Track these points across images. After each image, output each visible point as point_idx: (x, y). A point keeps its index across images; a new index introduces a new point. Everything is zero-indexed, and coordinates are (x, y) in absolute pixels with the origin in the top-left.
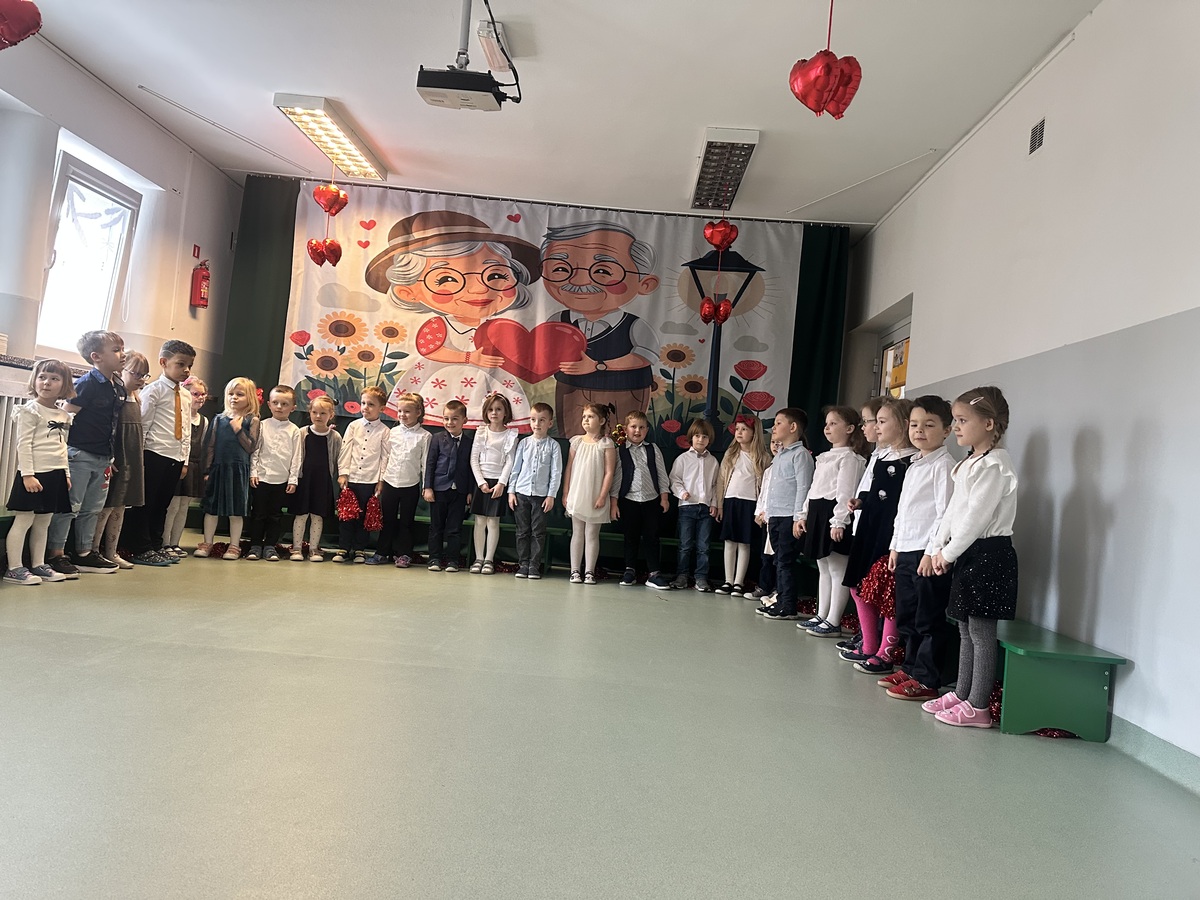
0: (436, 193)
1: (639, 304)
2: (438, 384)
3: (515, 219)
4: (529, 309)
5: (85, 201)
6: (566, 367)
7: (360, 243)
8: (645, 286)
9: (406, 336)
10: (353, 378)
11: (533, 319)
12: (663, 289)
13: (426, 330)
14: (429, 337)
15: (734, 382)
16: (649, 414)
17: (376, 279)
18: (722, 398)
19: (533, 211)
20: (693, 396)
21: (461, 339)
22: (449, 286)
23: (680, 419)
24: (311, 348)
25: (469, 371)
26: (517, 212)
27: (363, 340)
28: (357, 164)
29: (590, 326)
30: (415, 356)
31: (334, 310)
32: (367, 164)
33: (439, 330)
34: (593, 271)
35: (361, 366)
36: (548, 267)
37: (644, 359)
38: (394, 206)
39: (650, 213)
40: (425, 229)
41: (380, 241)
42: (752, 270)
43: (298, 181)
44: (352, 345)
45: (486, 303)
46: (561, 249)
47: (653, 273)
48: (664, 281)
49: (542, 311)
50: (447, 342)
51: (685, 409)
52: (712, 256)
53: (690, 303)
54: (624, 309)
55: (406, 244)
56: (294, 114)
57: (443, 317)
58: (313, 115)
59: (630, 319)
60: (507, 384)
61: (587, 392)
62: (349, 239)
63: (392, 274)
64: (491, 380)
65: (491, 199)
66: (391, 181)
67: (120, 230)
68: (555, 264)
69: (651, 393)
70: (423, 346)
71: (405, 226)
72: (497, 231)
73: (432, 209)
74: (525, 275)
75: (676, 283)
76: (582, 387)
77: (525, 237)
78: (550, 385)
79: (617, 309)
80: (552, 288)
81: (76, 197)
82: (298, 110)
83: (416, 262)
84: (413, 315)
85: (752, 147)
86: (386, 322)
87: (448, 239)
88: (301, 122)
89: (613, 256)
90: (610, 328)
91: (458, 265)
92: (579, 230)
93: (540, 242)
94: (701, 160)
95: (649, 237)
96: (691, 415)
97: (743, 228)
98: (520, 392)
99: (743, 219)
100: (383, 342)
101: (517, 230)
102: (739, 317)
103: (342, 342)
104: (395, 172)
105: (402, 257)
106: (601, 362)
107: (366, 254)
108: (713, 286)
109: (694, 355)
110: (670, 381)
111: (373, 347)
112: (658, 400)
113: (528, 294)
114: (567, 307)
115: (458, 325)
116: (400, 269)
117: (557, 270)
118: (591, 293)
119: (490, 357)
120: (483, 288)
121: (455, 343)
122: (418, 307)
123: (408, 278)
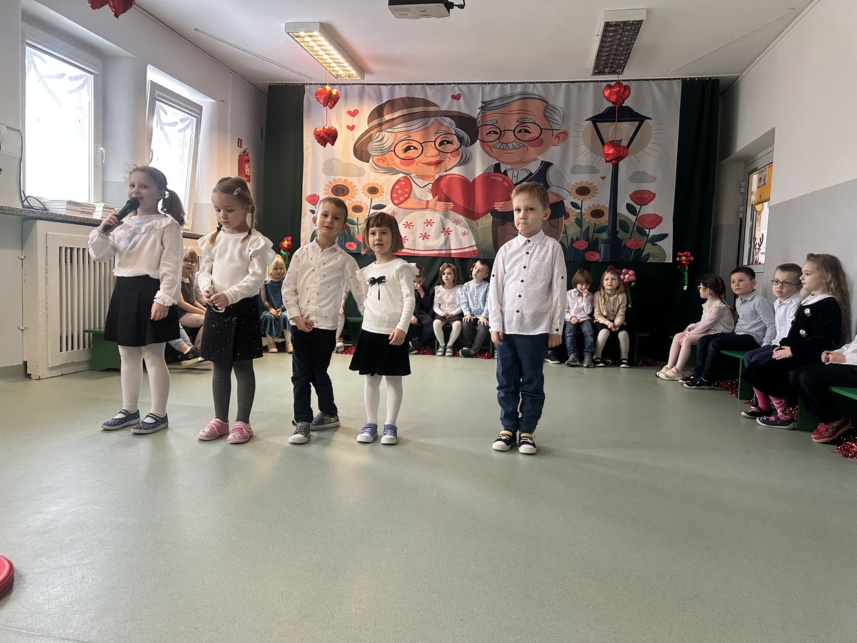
0: (399, 84)
1: (553, 154)
2: (408, 225)
3: (456, 97)
4: (470, 165)
5: (168, 115)
6: (499, 205)
7: (348, 127)
8: (557, 139)
9: (383, 192)
11: (473, 172)
12: (571, 140)
13: (397, 187)
14: (400, 192)
15: (630, 208)
17: (361, 152)
18: (620, 220)
19: (470, 91)
20: (597, 221)
21: (421, 191)
22: (412, 153)
23: (587, 239)
25: (429, 215)
26: (459, 92)
27: (355, 197)
28: (343, 69)
29: (515, 174)
31: (333, 177)
32: (350, 68)
33: (406, 186)
34: (516, 131)
35: (355, 216)
36: (483, 132)
37: (557, 195)
38: (370, 97)
39: (560, 82)
40: (392, 112)
41: (362, 124)
42: (640, 119)
43: (303, 86)
46: (492, 117)
47: (562, 129)
48: (571, 134)
49: (480, 165)
50: (412, 194)
51: (591, 231)
52: (610, 110)
53: (593, 150)
54: (541, 158)
55: (380, 125)
56: (298, 37)
57: (408, 176)
58: (311, 36)
59: (546, 166)
60: (457, 222)
62: (341, 127)
63: (372, 147)
64: (445, 220)
65: (438, 84)
66: (368, 79)
67: (190, 133)
68: (488, 129)
69: (564, 221)
70: (396, 199)
71: (379, 112)
72: (444, 108)
73: (397, 97)
74: (466, 139)
75: (581, 134)
76: (511, 220)
77: (465, 111)
78: (487, 220)
79: (536, 159)
80: (486, 147)
81: (162, 113)
82: (302, 34)
83: (387, 137)
84: (387, 176)
85: (641, 22)
86: (369, 183)
87: (408, 118)
88: (304, 42)
89: (532, 118)
90: (531, 174)
91: (417, 137)
92: (505, 101)
93: (476, 113)
94: (600, 37)
95: (559, 101)
96: (596, 235)
97: (633, 86)
98: (466, 227)
99: (633, 80)
100: (368, 198)
101: (459, 106)
102: (632, 157)
104: (370, 72)
105: (378, 134)
107: (353, 135)
108: (611, 135)
109: (597, 189)
110: (579, 211)
111: (362, 202)
112: (569, 226)
113: (468, 154)
114: (498, 160)
115: (419, 181)
116: (377, 144)
117: (490, 133)
118: (515, 148)
119: (443, 203)
120: (436, 152)
121: (418, 195)
122: (390, 170)
123: (383, 150)
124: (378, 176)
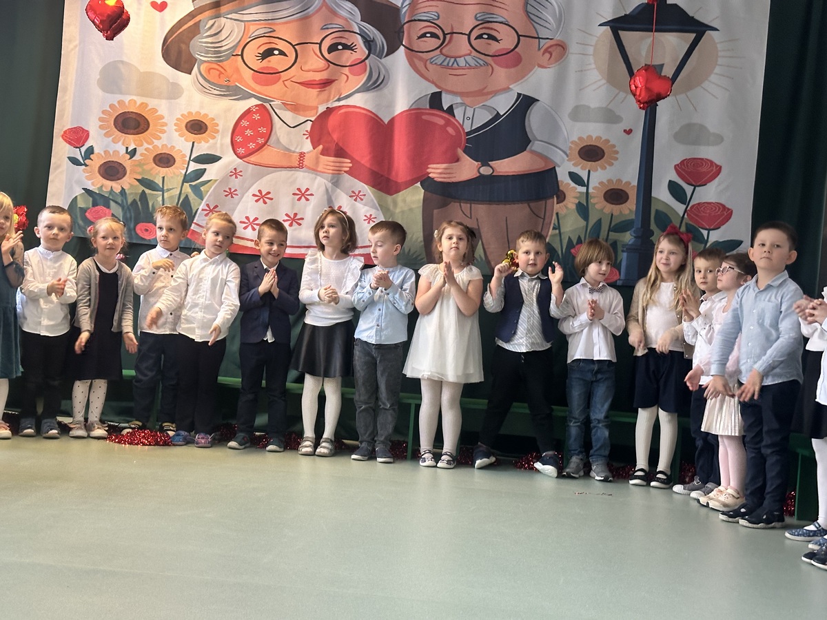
1: (538, 82)
2: (262, 197)
4: (386, 91)
6: (436, 171)
7: (154, 5)
8: (547, 55)
9: (217, 131)
10: (147, 191)
11: (391, 105)
12: (573, 59)
13: (245, 123)
14: (249, 132)
15: (674, 189)
16: (553, 236)
17: (177, 53)
18: (657, 211)
20: (616, 209)
21: (291, 135)
22: (275, 62)
24: (90, 151)
25: (303, 179)
27: (160, 138)
29: (469, 113)
30: (229, 159)
31: (119, 97)
33: (261, 123)
34: (473, 36)
35: (158, 174)
36: (411, 33)
37: (545, 158)
42: (698, 29)
44: (146, 145)
45: (326, 83)
46: (429, 7)
47: (558, 37)
48: (573, 48)
49: (403, 92)
50: (273, 138)
51: (605, 228)
52: (644, 9)
53: (611, 79)
54: (518, 88)
55: (216, 4)
57: (267, 105)
59: (525, 103)
60: (356, 196)
61: (466, 206)
63: (200, 45)
64: (333, 191)
68: (420, 28)
69: (557, 207)
70: (242, 145)
74: (379, 43)
75: (591, 50)
76: (458, 199)
78: (411, 200)
79: (507, 89)
80: (416, 61)
83: (230, 29)
86: (190, 113)
89: (501, 15)
90: (498, 116)
91: (287, 32)
96: (613, 236)
98: (373, 207)
100: (186, 140)
102: (681, 97)
103: (132, 141)
105: (211, 22)
106: (485, 164)
107: (163, 21)
108: (644, 53)
109: (617, 152)
110: (583, 189)
111: (173, 147)
112: (565, 215)
113: (383, 71)
114: (437, 86)
115: (288, 116)
116: (209, 40)
117: (424, 35)
118: (470, 67)
119: (332, 159)
120: (321, 63)
121: (284, 141)
122: (233, 92)
123: (219, 52)
124: (207, 100)
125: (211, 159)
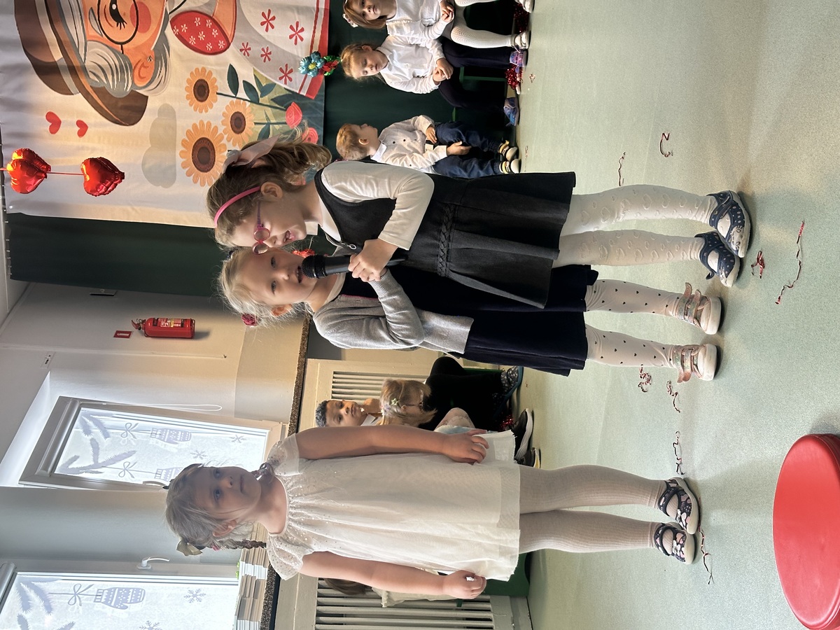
2: (268, 22)
5: (78, 456)
7: (81, 134)
13: (192, 41)
14: (202, 36)
17: (128, 110)
22: (124, 8)
27: (216, 127)
31: (179, 168)
35: (252, 129)
38: (20, 88)
41: (75, 106)
43: (8, 216)
44: (224, 141)
55: (73, 70)
57: (171, 17)
62: (83, 148)
70: (215, 44)
71: (48, 72)
73: (15, 34)
81: (75, 465)
83: (96, 55)
86: (188, 97)
100: (216, 101)
103: (222, 155)
105: (92, 76)
107: (95, 125)
111: (224, 114)
116: (110, 77)
122: (161, 54)
123: (121, 66)
125: (233, 75)
